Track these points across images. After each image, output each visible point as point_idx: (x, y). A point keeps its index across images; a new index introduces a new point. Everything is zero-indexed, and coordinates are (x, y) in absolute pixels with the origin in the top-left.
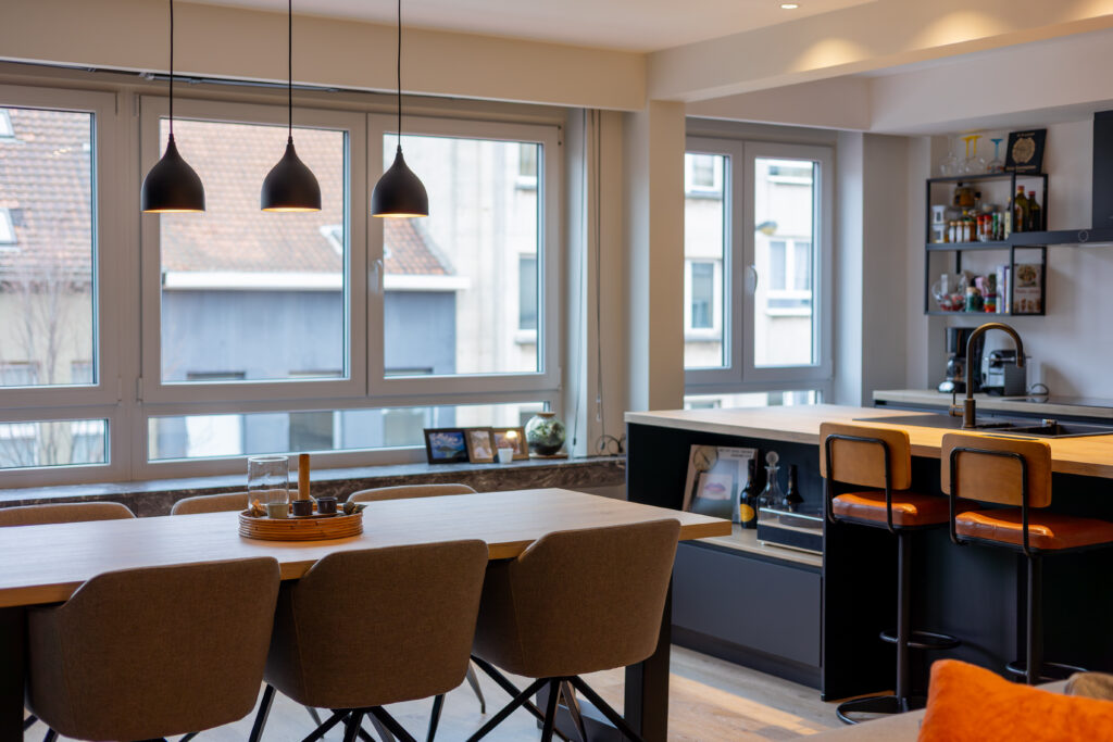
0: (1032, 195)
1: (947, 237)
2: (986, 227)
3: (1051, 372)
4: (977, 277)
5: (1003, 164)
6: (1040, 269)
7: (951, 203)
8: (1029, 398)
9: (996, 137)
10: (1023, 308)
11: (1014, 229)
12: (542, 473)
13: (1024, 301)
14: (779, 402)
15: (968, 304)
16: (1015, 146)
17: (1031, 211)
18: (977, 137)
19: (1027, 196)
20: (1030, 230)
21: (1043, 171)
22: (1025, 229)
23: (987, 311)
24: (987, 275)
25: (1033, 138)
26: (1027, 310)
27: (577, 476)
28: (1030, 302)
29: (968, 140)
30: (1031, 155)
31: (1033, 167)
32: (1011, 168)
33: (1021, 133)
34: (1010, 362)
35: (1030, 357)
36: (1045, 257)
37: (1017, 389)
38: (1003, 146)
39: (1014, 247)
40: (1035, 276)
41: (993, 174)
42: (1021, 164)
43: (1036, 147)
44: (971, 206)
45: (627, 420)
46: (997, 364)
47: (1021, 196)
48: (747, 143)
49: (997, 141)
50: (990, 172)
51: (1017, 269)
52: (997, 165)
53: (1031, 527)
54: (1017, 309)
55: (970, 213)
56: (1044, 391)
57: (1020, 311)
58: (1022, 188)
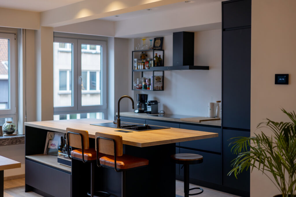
0: (160, 56)
1: (137, 68)
2: (147, 65)
3: (165, 107)
4: (146, 79)
5: (152, 47)
6: (162, 77)
7: (140, 58)
8: (159, 115)
9: (151, 39)
10: (157, 88)
11: (154, 66)
12: (4, 141)
13: (157, 87)
14: (86, 117)
15: (143, 87)
16: (156, 42)
17: (159, 61)
18: (145, 39)
19: (158, 56)
20: (159, 66)
21: (162, 49)
22: (157, 66)
23: (148, 89)
24: (149, 79)
25: (160, 40)
26: (158, 89)
27: (16, 141)
28: (159, 87)
29: (144, 40)
30: (160, 44)
31: (160, 48)
32: (154, 48)
33: (157, 38)
34: (153, 104)
35: (159, 103)
36: (163, 74)
37: (155, 112)
38: (153, 42)
39: (154, 71)
40: (160, 79)
41: (150, 50)
42: (157, 47)
43: (161, 42)
44: (145, 59)
45: (25, 125)
46: (149, 105)
47: (156, 56)
48: (78, 40)
49: (151, 40)
50: (149, 49)
51: (155, 77)
52: (151, 47)
53: (117, 162)
54: (155, 89)
55: (144, 61)
56: (163, 112)
57: (156, 89)
58: (156, 54)
